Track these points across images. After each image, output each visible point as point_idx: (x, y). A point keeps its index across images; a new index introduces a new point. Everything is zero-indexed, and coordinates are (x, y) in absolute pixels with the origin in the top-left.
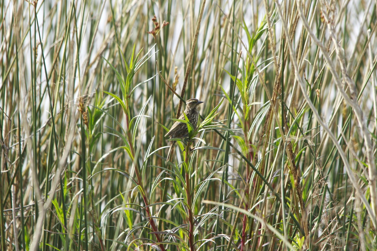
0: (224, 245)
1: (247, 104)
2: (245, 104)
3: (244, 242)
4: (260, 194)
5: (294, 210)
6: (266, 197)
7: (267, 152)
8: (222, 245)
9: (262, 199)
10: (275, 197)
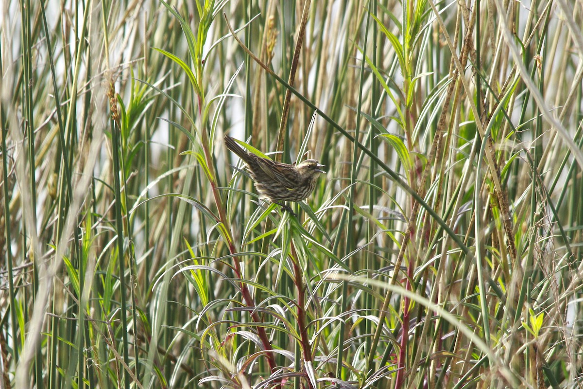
0: (369, 334)
1: (410, 78)
2: (407, 77)
3: (407, 328)
4: (436, 242)
5: (500, 269)
6: (445, 252)
7: (446, 168)
8: (366, 334)
9: (439, 253)
10: (461, 251)
